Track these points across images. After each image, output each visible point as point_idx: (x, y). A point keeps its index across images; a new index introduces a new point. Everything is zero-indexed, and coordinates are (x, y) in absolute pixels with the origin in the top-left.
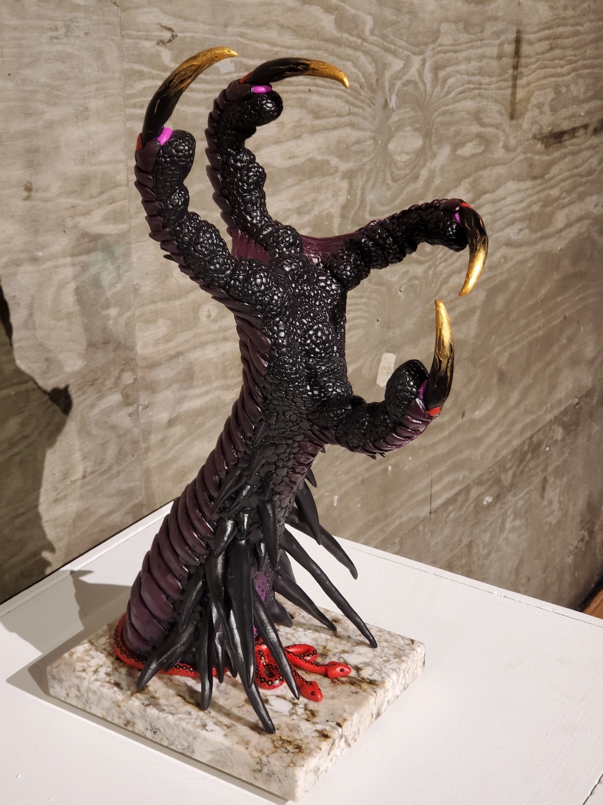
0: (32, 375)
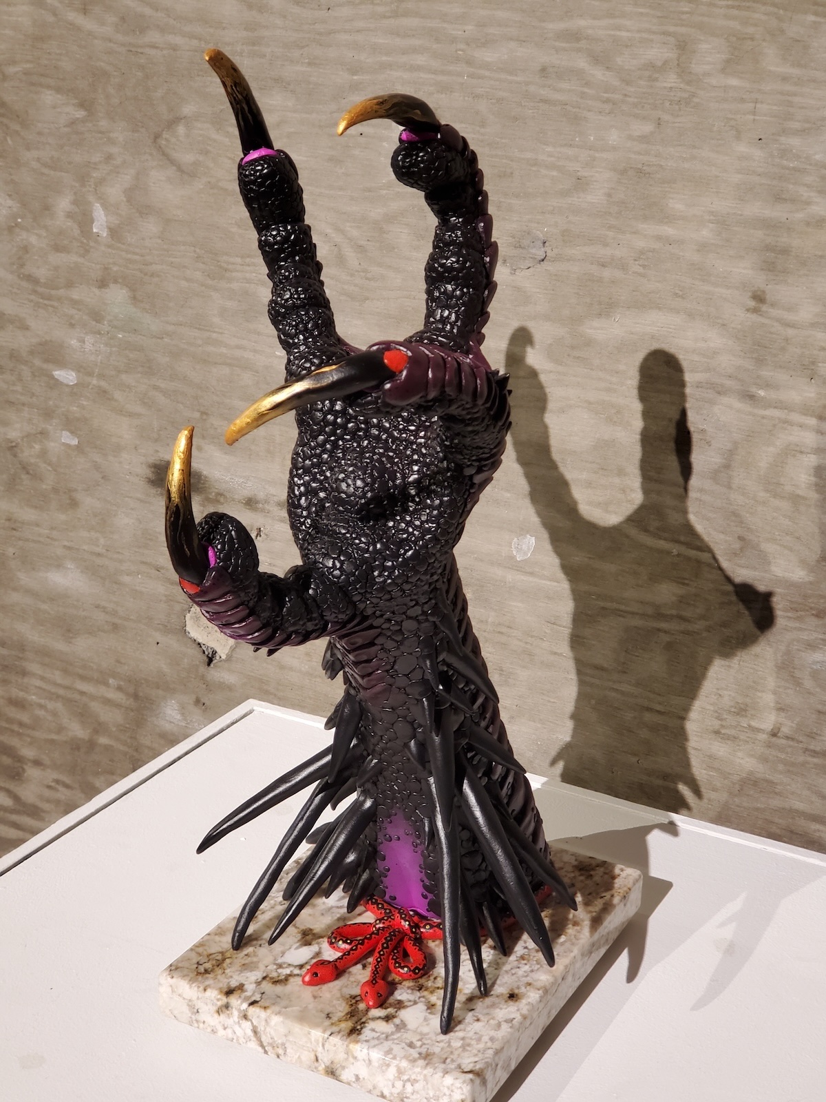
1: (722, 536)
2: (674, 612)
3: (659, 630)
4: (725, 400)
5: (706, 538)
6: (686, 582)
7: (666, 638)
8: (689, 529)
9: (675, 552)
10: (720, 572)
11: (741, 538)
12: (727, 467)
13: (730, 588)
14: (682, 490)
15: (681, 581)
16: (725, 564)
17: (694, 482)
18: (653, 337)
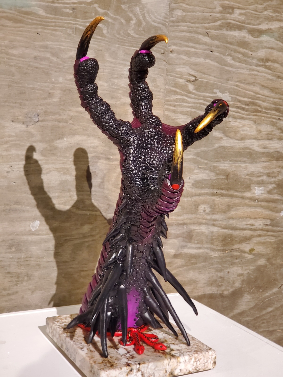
0: (100, 209)
1: (103, 205)
2: (89, 234)
3: (85, 242)
4: (101, 161)
5: (98, 207)
6: (93, 223)
7: (87, 244)
8: (92, 205)
9: (88, 214)
10: (103, 217)
11: (108, 204)
12: (103, 182)
13: (106, 221)
14: (89, 193)
15: (91, 223)
16: (104, 214)
17: (93, 189)
18: (77, 144)
